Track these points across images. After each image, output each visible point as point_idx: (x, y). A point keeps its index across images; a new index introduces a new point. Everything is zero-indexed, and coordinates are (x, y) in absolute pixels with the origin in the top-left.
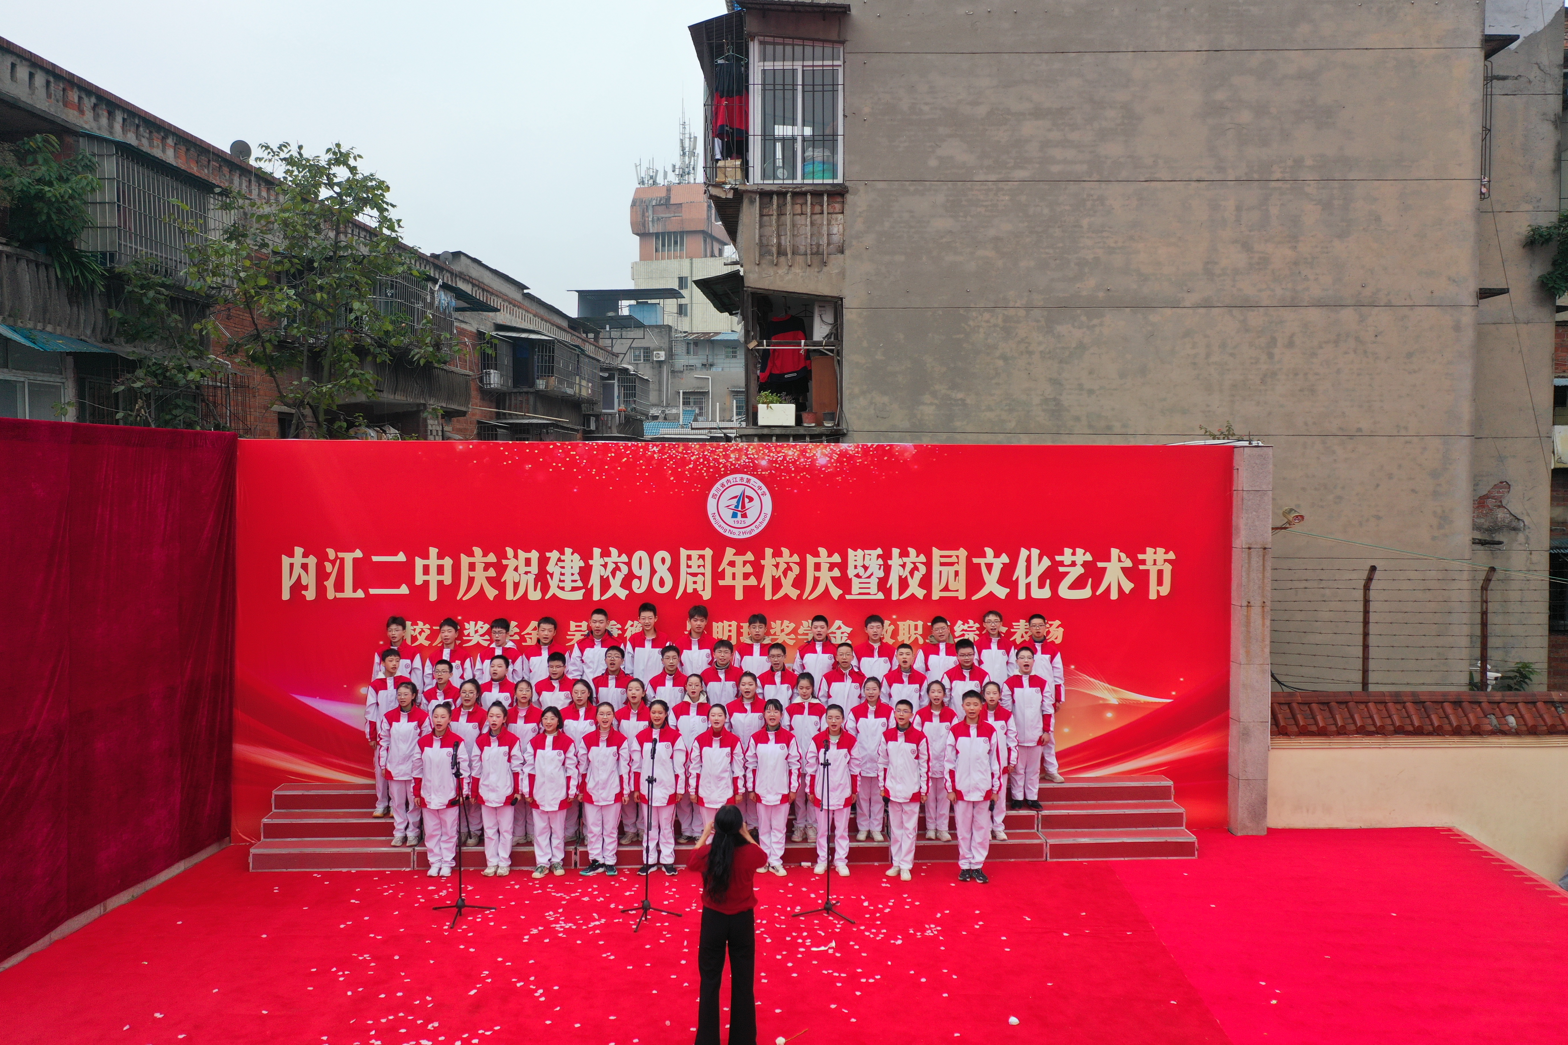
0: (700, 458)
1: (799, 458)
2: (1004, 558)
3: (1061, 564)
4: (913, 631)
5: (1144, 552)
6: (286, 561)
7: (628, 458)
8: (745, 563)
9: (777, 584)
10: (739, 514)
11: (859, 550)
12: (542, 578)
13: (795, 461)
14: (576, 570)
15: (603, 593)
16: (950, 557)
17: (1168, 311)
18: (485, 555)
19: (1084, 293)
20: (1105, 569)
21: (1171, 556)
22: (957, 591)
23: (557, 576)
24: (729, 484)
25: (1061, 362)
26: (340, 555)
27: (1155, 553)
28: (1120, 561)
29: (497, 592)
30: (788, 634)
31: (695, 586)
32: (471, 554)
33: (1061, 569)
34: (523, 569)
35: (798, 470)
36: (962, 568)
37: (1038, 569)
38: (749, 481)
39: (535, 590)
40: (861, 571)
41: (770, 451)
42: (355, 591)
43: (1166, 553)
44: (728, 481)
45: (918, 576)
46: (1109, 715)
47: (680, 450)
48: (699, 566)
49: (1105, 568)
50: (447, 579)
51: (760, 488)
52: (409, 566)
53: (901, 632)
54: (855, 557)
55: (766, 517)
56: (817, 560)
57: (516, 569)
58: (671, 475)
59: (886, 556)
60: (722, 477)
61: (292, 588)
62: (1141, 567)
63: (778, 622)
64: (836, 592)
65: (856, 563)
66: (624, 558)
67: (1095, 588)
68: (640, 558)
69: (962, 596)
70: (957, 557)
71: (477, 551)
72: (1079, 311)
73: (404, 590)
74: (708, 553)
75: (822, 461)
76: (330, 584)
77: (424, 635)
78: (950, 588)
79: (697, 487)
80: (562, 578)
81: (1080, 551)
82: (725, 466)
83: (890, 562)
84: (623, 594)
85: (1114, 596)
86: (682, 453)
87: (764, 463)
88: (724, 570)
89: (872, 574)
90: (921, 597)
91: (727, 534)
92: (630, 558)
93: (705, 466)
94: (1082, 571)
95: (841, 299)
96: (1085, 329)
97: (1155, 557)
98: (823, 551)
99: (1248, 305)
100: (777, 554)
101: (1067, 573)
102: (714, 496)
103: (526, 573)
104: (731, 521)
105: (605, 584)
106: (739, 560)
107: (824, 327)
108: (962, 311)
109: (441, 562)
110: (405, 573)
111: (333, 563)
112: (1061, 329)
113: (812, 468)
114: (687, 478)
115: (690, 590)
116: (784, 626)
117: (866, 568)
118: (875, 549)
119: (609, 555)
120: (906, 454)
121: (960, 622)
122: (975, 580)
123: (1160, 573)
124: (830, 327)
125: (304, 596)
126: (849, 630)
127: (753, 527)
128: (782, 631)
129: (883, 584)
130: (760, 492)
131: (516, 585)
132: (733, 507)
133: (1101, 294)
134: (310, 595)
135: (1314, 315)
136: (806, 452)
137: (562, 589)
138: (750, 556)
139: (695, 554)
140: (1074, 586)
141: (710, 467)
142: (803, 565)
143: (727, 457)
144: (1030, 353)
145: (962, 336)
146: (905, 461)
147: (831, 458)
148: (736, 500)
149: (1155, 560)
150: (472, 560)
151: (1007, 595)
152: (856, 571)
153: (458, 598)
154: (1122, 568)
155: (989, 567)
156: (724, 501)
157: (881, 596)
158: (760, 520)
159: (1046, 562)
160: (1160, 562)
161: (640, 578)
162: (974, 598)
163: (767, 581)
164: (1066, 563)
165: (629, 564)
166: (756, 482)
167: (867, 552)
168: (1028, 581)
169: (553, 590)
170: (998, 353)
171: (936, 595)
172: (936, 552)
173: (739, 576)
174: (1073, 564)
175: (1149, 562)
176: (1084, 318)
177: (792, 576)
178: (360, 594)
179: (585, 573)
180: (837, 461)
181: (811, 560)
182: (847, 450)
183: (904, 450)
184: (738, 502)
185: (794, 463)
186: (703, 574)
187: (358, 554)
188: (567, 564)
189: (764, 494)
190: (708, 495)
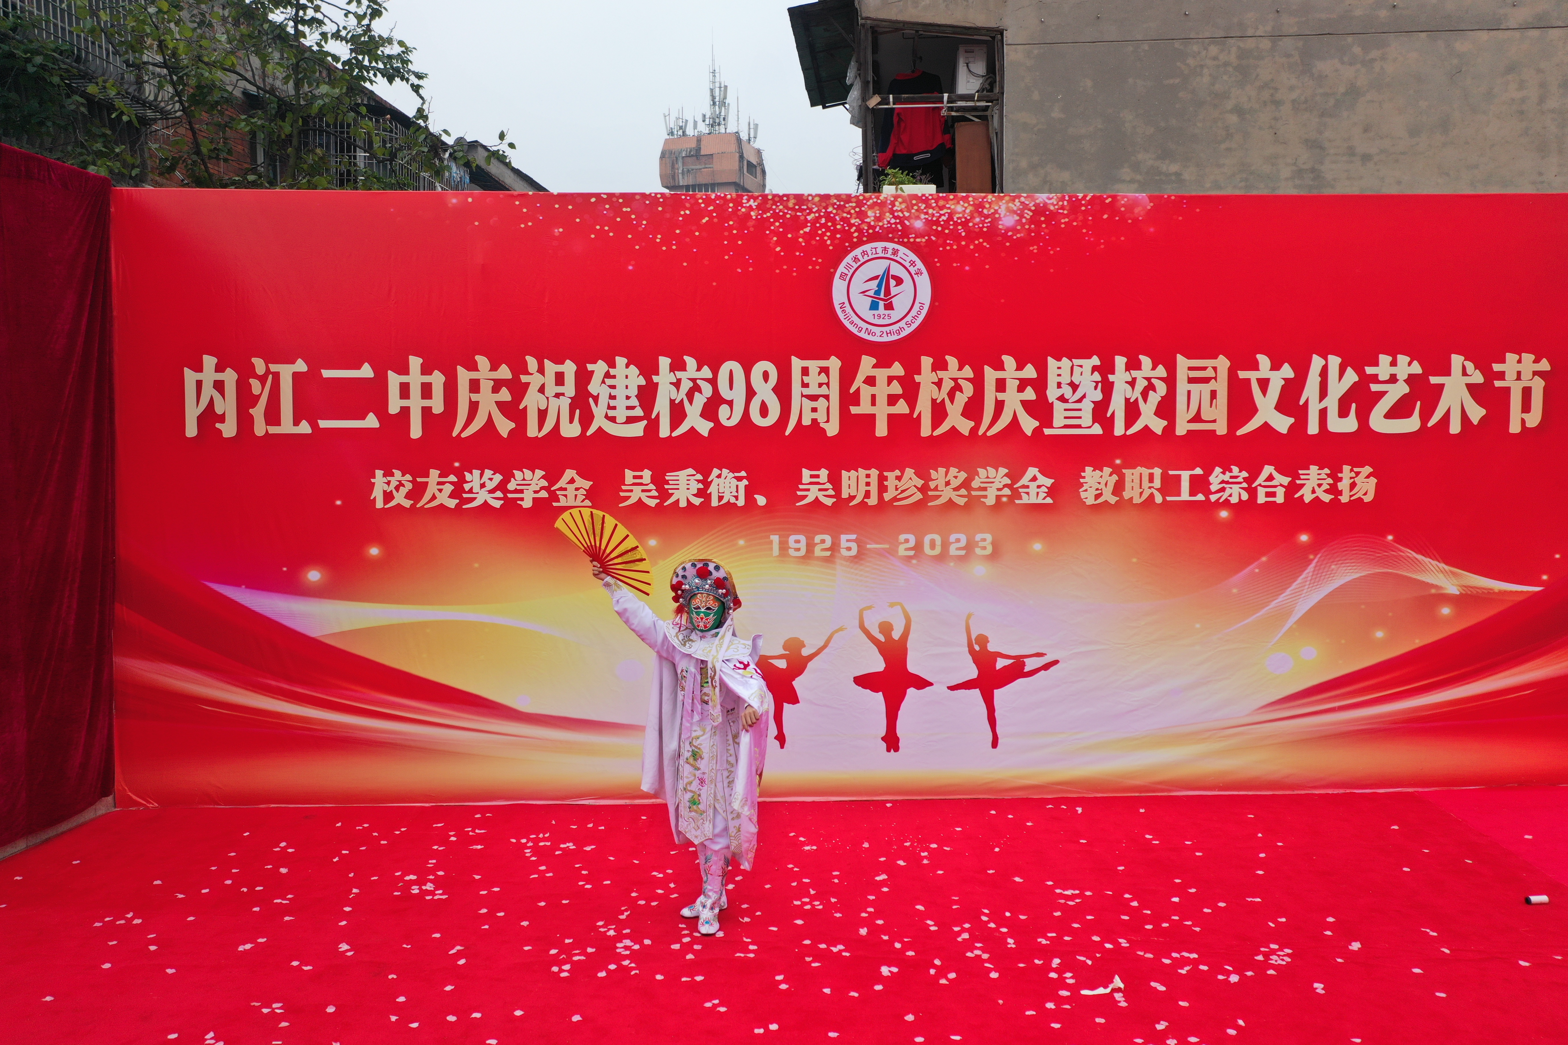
0: (820, 217)
1: (973, 217)
2: (1287, 371)
3: (1375, 379)
4: (1146, 483)
5: (1503, 361)
6: (190, 377)
7: (712, 218)
8: (890, 379)
9: (939, 412)
10: (881, 304)
11: (1065, 359)
12: (582, 403)
13: (967, 221)
14: (633, 392)
15: (674, 426)
16: (1204, 368)
17: (1484, 36)
18: (494, 368)
19: (1358, 13)
20: (1441, 386)
21: (1545, 365)
22: (1214, 421)
23: (604, 401)
24: (866, 258)
25: (1322, 115)
26: (274, 368)
27: (1519, 361)
28: (1465, 373)
29: (513, 425)
30: (956, 489)
31: (814, 415)
32: (472, 366)
33: (1374, 387)
34: (552, 389)
35: (971, 235)
36: (1222, 386)
37: (1338, 388)
38: (895, 252)
39: (571, 421)
40: (1067, 391)
41: (929, 206)
42: (296, 423)
43: (1536, 361)
44: (864, 253)
45: (1154, 398)
46: (1446, 611)
47: (791, 205)
48: (820, 385)
49: (1443, 385)
50: (437, 405)
52: (379, 385)
53: (1128, 485)
54: (1058, 369)
55: (921, 308)
56: (1000, 374)
57: (542, 390)
58: (777, 243)
59: (1106, 369)
60: (854, 246)
61: (199, 418)
62: (1498, 384)
63: (942, 470)
64: (1029, 425)
65: (1059, 379)
66: (706, 372)
67: (1425, 416)
68: (731, 371)
69: (1221, 429)
70: (1215, 369)
71: (482, 361)
72: (1350, 39)
73: (371, 421)
74: (834, 364)
75: (1008, 221)
76: (258, 412)
77: (403, 491)
78: (1204, 417)
79: (816, 263)
80: (613, 403)
81: (1403, 359)
82: (859, 230)
83: (1111, 378)
84: (704, 427)
85: (1455, 427)
86: (793, 209)
87: (919, 224)
88: (858, 389)
89: (1084, 396)
90: (1159, 431)
91: (863, 335)
92: (715, 372)
93: (828, 229)
94: (1406, 389)
95: (1002, 34)
96: (1359, 66)
97: (1519, 367)
98: (1009, 361)
100: (940, 365)
101: (1383, 394)
102: (843, 276)
103: (557, 396)
104: (868, 315)
105: (678, 413)
106: (882, 375)
107: (974, 72)
108: (1177, 44)
109: (427, 379)
110: (372, 396)
111: (263, 380)
112: (1323, 66)
113: (992, 232)
114: (801, 249)
115: (807, 422)
116: (950, 476)
117: (1074, 387)
118: (1089, 357)
119: (682, 367)
120: (1137, 211)
121: (1218, 470)
122: (1241, 404)
123: (1527, 393)
124: (981, 80)
125: (220, 431)
126: (1049, 482)
127: (902, 324)
128: (948, 483)
129: (1101, 412)
130: (912, 270)
131: (542, 415)
132: (871, 293)
133: (1383, 13)
134: (229, 429)
136: (984, 207)
137: (613, 419)
138: (897, 369)
139: (814, 365)
140: (1393, 413)
141: (836, 231)
142: (978, 382)
143: (861, 215)
144: (1277, 103)
145: (1177, 81)
146: (1136, 220)
147: (1022, 216)
148: (876, 282)
149: (1519, 373)
150: (474, 375)
151: (1292, 427)
152: (1059, 392)
153: (455, 434)
154: (1469, 386)
155: (1264, 384)
156: (858, 283)
157: (1097, 430)
158: (913, 313)
159: (1351, 377)
160: (1526, 375)
161: (730, 403)
162: (1240, 432)
163: (924, 408)
164: (1381, 378)
165: (713, 382)
166: (906, 255)
167: (1077, 362)
168: (1322, 405)
169: (599, 421)
170: (1230, 104)
171: (1182, 428)
172: (1182, 363)
173: (882, 400)
174: (1393, 379)
175: (1510, 375)
176: (1357, 50)
177: (961, 399)
178: (305, 428)
179: (647, 395)
180: (1031, 221)
181: (990, 375)
182: (1045, 204)
183: (1133, 204)
184: (879, 286)
185: (965, 224)
186: (827, 397)
187: (301, 366)
188: (619, 382)
189: (919, 273)
190: (834, 274)
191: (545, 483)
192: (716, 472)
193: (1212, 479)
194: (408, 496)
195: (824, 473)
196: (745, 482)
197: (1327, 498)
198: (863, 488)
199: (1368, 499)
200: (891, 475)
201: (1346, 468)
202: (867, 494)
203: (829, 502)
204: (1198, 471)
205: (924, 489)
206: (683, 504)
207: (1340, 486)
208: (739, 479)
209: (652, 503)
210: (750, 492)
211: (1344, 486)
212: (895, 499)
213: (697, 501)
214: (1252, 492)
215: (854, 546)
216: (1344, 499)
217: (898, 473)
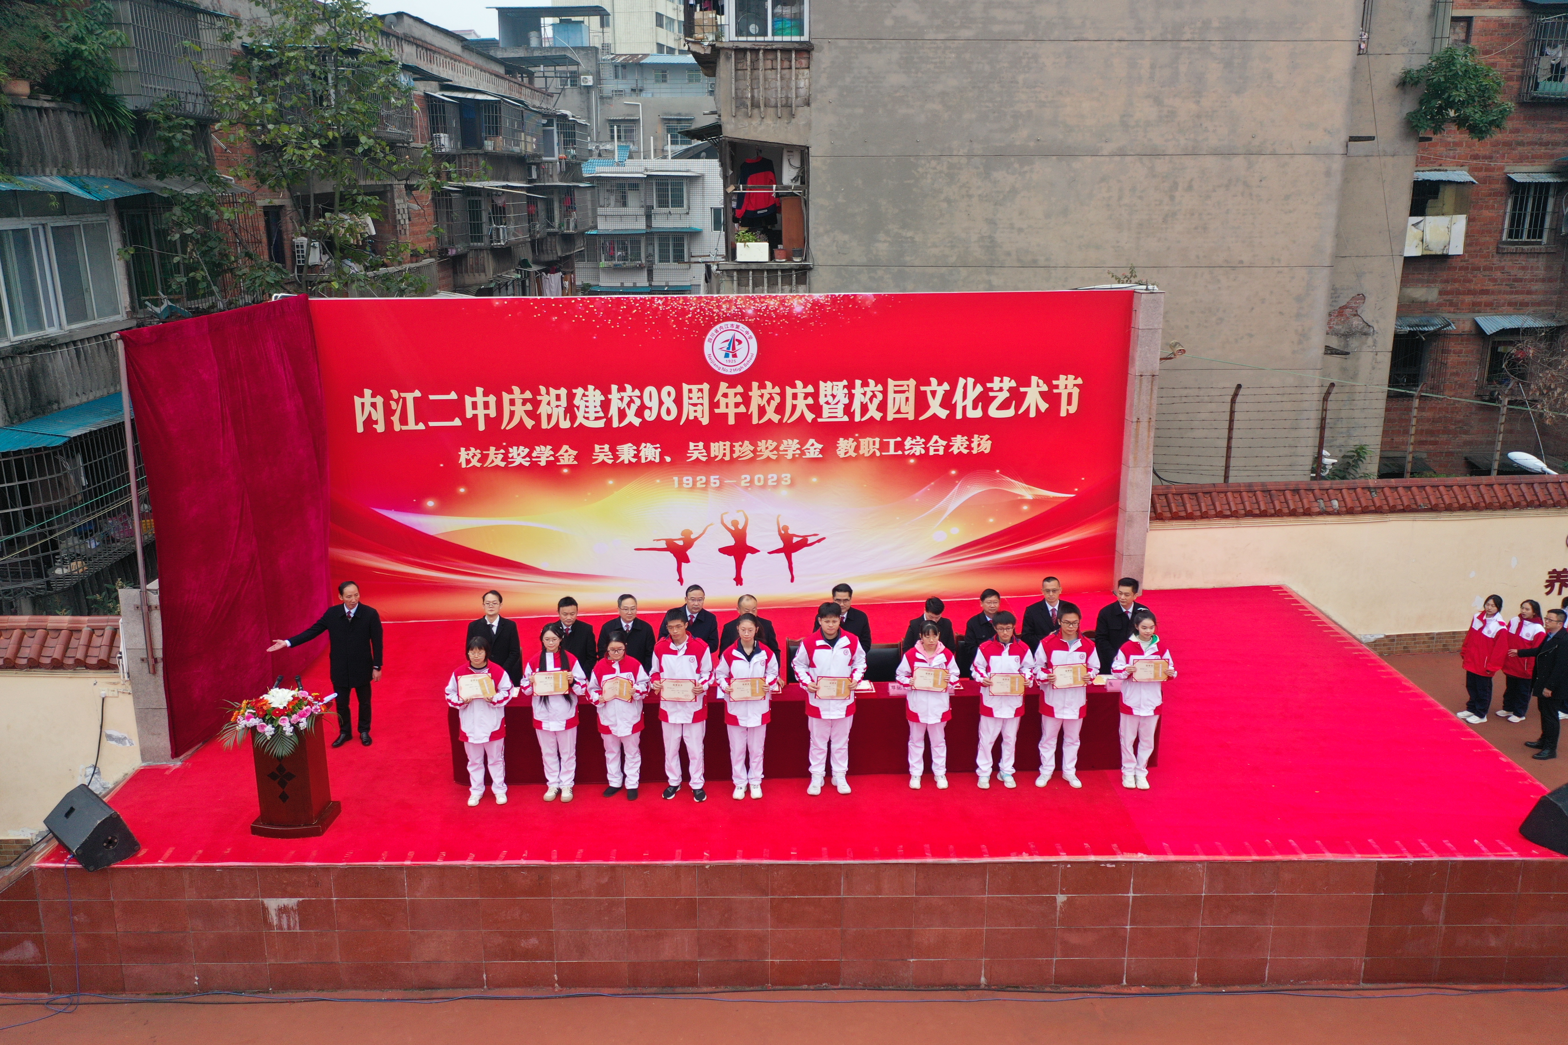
0: (697, 308)
1: (779, 307)
3: (991, 389)
4: (871, 446)
5: (1058, 379)
6: (358, 400)
7: (638, 310)
8: (736, 394)
9: (762, 411)
10: (731, 354)
11: (829, 382)
12: (571, 410)
13: (776, 309)
14: (598, 404)
15: (620, 421)
16: (902, 386)
17: (1088, 159)
18: (522, 392)
19: (1018, 143)
20: (1026, 393)
21: (1080, 381)
22: (907, 413)
23: (582, 409)
24: (722, 330)
25: (996, 204)
26: (403, 395)
27: (1067, 379)
28: (1038, 386)
29: (534, 423)
30: (771, 451)
31: (696, 414)
32: (511, 392)
33: (991, 394)
34: (554, 403)
35: (779, 317)
36: (911, 395)
37: (973, 394)
38: (738, 327)
39: (565, 419)
40: (830, 399)
41: (756, 302)
42: (417, 424)
43: (1075, 379)
44: (721, 327)
45: (876, 402)
46: (1025, 508)
47: (681, 302)
48: (698, 398)
50: (493, 413)
51: (747, 333)
52: (461, 402)
53: (862, 447)
54: (825, 387)
56: (794, 391)
57: (549, 404)
58: (674, 323)
59: (851, 387)
60: (716, 324)
61: (364, 423)
62: (1055, 391)
63: (764, 441)
64: (810, 417)
65: (826, 393)
66: (637, 392)
67: (1017, 408)
68: (650, 392)
69: (911, 417)
70: (908, 386)
71: (516, 389)
72: (1012, 159)
73: (457, 422)
74: (706, 387)
75: (798, 309)
76: (396, 419)
77: (476, 458)
78: (902, 411)
79: (695, 333)
80: (587, 410)
81: (1006, 379)
82: (718, 315)
83: (853, 391)
84: (637, 422)
85: (1033, 414)
86: (682, 304)
87: (750, 312)
88: (719, 401)
89: (839, 401)
90: (878, 419)
91: (721, 371)
92: (642, 392)
93: (701, 315)
94: (1008, 395)
95: (808, 148)
96: (1017, 175)
97: (1066, 382)
98: (799, 384)
99: (1155, 154)
100: (762, 386)
101: (995, 397)
102: (710, 340)
103: (557, 406)
104: (724, 361)
105: (622, 414)
106: (731, 392)
107: (792, 170)
108: (912, 159)
109: (486, 399)
110: (457, 409)
111: (397, 401)
112: (997, 175)
113: (790, 316)
114: (687, 326)
115: (691, 418)
116: (768, 445)
117: (834, 396)
118: (841, 380)
119: (624, 390)
120: (867, 303)
121: (909, 438)
122: (922, 403)
123: (1070, 395)
124: (797, 170)
125: (375, 429)
126: (820, 446)
127: (742, 365)
129: (848, 409)
130: (747, 336)
131: (549, 417)
132: (725, 349)
133: (1032, 144)
134: (380, 428)
135: (1211, 163)
136: (786, 301)
137: (587, 418)
138: (739, 389)
139: (695, 388)
140: (1000, 408)
141: (705, 316)
142: (783, 395)
143: (719, 307)
144: (970, 196)
145: (912, 181)
146: (867, 308)
147: (805, 306)
148: (728, 343)
149: (1066, 385)
150: (512, 396)
151: (948, 415)
152: (826, 400)
153: (503, 428)
154: (1040, 392)
155: (934, 393)
156: (718, 344)
157: (846, 419)
158: (748, 359)
159: (979, 388)
160: (1070, 386)
162: (921, 419)
163: (754, 409)
164: (995, 389)
165: (641, 397)
166: (744, 328)
167: (835, 383)
168: (964, 404)
169: (580, 420)
170: (942, 197)
171: (890, 417)
172: (891, 383)
173: (731, 405)
174: (1001, 390)
175: (1062, 387)
176: (1016, 166)
177: (774, 404)
178: (421, 426)
179: (605, 405)
180: (811, 309)
181: (789, 391)
182: (818, 300)
183: (866, 298)
184: (729, 345)
185: (775, 311)
186: (702, 404)
187: (418, 394)
188: (590, 399)
189: (751, 337)
190: (704, 339)
191: (552, 453)
192: (643, 445)
193: (906, 443)
194: (479, 461)
195: (701, 444)
196: (659, 450)
197: (965, 452)
198: (722, 452)
199: (987, 451)
200: (737, 445)
201: (976, 436)
202: (724, 455)
203: (704, 459)
204: (899, 439)
205: (754, 452)
206: (626, 462)
207: (973, 445)
208: (656, 448)
209: (610, 462)
210: (662, 455)
211: (974, 445)
212: (739, 457)
213: (634, 460)
214: (927, 449)
215: (718, 482)
216: (975, 452)
217: (740, 443)
